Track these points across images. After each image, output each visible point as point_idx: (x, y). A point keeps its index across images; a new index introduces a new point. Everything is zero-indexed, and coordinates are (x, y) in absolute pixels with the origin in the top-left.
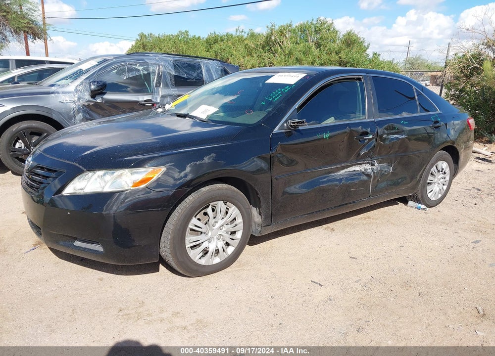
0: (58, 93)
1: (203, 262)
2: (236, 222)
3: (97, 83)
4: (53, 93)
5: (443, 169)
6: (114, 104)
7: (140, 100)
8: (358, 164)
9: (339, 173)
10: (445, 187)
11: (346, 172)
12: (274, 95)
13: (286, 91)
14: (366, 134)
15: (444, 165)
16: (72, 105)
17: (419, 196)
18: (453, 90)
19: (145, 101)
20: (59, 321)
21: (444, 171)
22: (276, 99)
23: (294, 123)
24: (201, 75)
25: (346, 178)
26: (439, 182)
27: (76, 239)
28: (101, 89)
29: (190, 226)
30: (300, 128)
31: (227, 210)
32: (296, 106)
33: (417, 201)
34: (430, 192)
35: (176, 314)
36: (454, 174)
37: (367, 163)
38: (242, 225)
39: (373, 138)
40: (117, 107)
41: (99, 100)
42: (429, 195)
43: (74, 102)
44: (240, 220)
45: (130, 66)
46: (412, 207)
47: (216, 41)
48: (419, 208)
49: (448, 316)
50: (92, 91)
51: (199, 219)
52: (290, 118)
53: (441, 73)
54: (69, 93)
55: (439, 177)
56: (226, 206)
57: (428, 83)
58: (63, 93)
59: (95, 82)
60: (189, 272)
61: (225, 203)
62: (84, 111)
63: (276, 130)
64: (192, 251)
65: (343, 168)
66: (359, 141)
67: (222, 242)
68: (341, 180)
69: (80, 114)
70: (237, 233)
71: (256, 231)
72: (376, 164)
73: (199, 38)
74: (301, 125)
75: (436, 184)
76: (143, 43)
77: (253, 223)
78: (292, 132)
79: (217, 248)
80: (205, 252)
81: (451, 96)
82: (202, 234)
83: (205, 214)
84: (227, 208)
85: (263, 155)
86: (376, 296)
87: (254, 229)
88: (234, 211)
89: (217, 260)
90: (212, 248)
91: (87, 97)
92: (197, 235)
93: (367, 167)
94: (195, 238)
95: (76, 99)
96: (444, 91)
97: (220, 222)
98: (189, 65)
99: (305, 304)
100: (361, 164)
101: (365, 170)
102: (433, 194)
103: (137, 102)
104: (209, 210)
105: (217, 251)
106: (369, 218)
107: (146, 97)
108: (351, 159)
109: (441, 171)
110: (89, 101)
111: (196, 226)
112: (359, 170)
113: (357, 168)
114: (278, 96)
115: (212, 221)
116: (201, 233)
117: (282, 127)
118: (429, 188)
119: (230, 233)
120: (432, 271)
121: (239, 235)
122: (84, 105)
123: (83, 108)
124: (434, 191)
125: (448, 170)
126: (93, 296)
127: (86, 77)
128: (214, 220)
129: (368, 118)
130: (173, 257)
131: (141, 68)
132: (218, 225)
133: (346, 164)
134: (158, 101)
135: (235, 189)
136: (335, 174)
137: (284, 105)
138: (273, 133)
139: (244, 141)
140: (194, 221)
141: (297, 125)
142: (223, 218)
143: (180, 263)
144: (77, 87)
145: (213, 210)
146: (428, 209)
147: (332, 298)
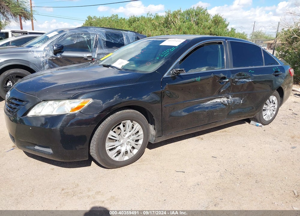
0: (33, 51)
1: (117, 159)
2: (139, 134)
3: (58, 45)
4: (30, 51)
5: (273, 101)
6: (68, 59)
7: (84, 56)
8: (219, 98)
9: (206, 103)
10: (274, 112)
11: (211, 102)
12: (165, 53)
13: (172, 50)
14: (224, 78)
15: (273, 98)
16: (42, 59)
17: (258, 118)
18: (281, 52)
19: (87, 57)
20: (23, 196)
21: (274, 102)
22: (166, 55)
23: (177, 71)
24: (123, 41)
25: (211, 106)
26: (271, 109)
27: (36, 145)
28: (60, 49)
29: (109, 136)
30: (181, 74)
31: (133, 126)
32: (179, 60)
33: (256, 121)
34: (265, 115)
35: (98, 193)
36: (280, 104)
37: (225, 97)
38: (143, 135)
39: (229, 81)
40: (70, 60)
41: (59, 57)
42: (264, 117)
43: (43, 57)
44: (141, 132)
45: (78, 35)
46: (253, 125)
47: (134, 21)
48: (257, 126)
49: (274, 196)
50: (54, 51)
51: (115, 132)
52: (175, 68)
53: (273, 41)
54: (40, 51)
55: (271, 106)
56: (132, 124)
57: (266, 48)
58: (37, 51)
59: (56, 45)
60: (108, 165)
61: (132, 122)
62: (49, 63)
63: (165, 75)
64: (110, 152)
65: (209, 100)
66: (220, 83)
67: (130, 146)
68: (207, 108)
69: (47, 65)
70: (139, 141)
71: (152, 140)
72: (230, 97)
73: (124, 19)
74: (181, 72)
75: (269, 111)
76: (90, 22)
77: (150, 135)
78: (176, 77)
79: (126, 150)
80: (119, 153)
81: (280, 55)
82: (117, 142)
83: (119, 128)
84: (133, 125)
85: (156, 91)
86: (228, 182)
87: (151, 139)
88: (137, 126)
89: (126, 158)
90: (123, 150)
91: (51, 54)
92: (114, 142)
93: (224, 100)
94: (112, 144)
95: (45, 55)
96: (276, 52)
97: (129, 134)
98: (115, 35)
99: (182, 187)
100: (221, 98)
101: (223, 101)
102: (266, 117)
103: (82, 58)
104: (121, 126)
105: (126, 152)
106: (226, 131)
107: (88, 55)
108: (214, 95)
109: (272, 102)
110: (52, 57)
111: (112, 136)
112: (220, 101)
113: (218, 100)
114: (167, 54)
115: (123, 133)
116: (116, 140)
117: (169, 74)
118: (264, 113)
119: (135, 141)
120: (264, 166)
121: (141, 142)
122: (49, 59)
123: (49, 61)
124: (267, 115)
125: (276, 102)
126: (47, 180)
127: (51, 42)
128: (124, 132)
129: (226, 68)
130: (97, 156)
131: (85, 37)
132: (127, 136)
133: (211, 98)
134: (96, 57)
135: (138, 112)
136: (204, 104)
137: (171, 59)
138: (164, 77)
139: (144, 82)
140: (111, 133)
141: (179, 73)
142: (130, 131)
143: (102, 160)
144: (45, 48)
145: (124, 126)
146: (263, 126)
147: (199, 183)
